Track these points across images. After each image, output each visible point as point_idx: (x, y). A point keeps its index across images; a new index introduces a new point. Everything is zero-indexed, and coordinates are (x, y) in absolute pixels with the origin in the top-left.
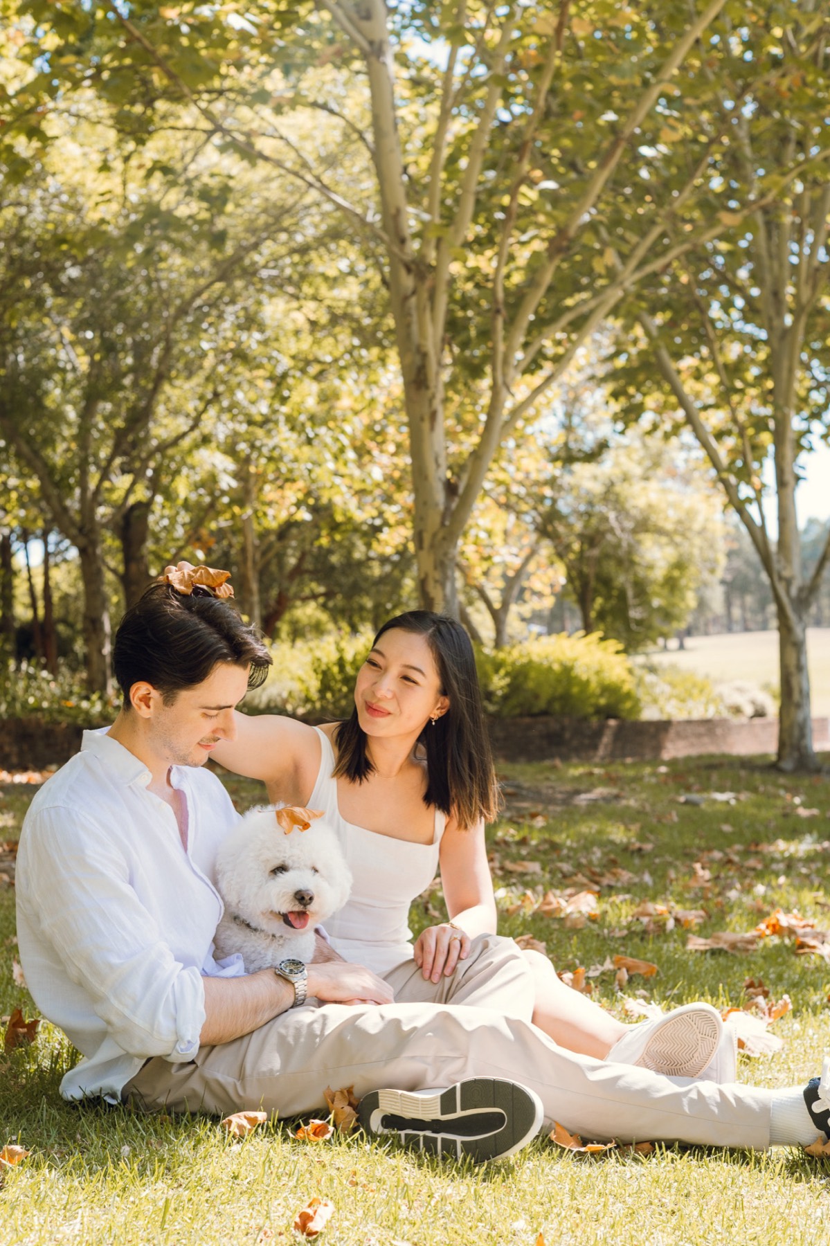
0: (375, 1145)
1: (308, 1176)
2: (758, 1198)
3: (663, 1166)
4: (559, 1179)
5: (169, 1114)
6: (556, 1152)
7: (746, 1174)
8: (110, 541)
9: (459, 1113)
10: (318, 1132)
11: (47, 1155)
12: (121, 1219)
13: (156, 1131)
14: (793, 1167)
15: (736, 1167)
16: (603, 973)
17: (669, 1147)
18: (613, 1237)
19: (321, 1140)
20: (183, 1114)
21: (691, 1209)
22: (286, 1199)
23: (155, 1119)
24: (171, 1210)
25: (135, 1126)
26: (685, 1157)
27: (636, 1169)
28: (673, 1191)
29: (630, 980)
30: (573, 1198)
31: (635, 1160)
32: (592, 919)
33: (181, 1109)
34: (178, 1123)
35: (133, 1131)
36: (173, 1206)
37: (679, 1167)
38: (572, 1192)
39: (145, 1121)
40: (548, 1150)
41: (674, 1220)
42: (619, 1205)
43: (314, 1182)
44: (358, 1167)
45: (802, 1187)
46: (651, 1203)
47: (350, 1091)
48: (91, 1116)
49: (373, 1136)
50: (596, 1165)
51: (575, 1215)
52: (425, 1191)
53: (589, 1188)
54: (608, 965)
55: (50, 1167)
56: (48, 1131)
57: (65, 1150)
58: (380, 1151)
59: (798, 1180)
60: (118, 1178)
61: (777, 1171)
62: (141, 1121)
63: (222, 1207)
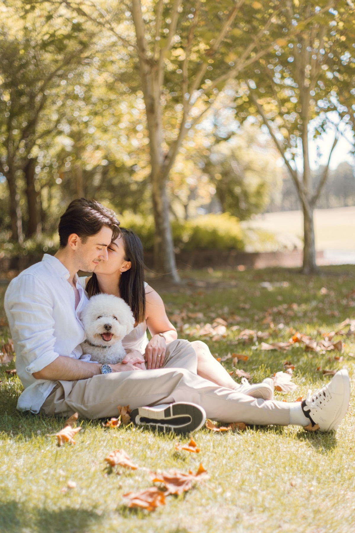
0: (137, 428)
1: (111, 441)
2: (286, 448)
3: (250, 435)
4: (209, 441)
5: (56, 418)
6: (208, 431)
7: (281, 438)
8: (19, 173)
9: (172, 417)
10: (115, 423)
11: (9, 435)
12: (39, 459)
13: (50, 424)
14: (300, 435)
15: (278, 436)
16: (228, 360)
17: (252, 428)
18: (229, 463)
19: (116, 427)
20: (61, 417)
21: (260, 453)
22: (103, 450)
23: (50, 420)
24: (58, 455)
25: (42, 423)
26: (258, 432)
27: (239, 437)
28: (253, 445)
29: (238, 362)
30: (214, 448)
31: (239, 434)
32: (224, 337)
33: (60, 415)
34: (59, 421)
35: (42, 425)
36: (59, 453)
37: (255, 436)
38: (214, 446)
39: (46, 421)
40: (204, 430)
41: (253, 456)
42: (232, 451)
43: (113, 443)
44: (131, 437)
45: (303, 443)
46: (244, 450)
47: (128, 407)
48: (24, 419)
49: (136, 425)
50: (223, 436)
51: (215, 455)
52: (156, 446)
53: (220, 444)
54: (229, 356)
55: (10, 439)
56: (8, 425)
57: (15, 432)
58: (139, 431)
59: (301, 441)
60: (37, 443)
61: (293, 437)
62: (44, 421)
63: (78, 453)
